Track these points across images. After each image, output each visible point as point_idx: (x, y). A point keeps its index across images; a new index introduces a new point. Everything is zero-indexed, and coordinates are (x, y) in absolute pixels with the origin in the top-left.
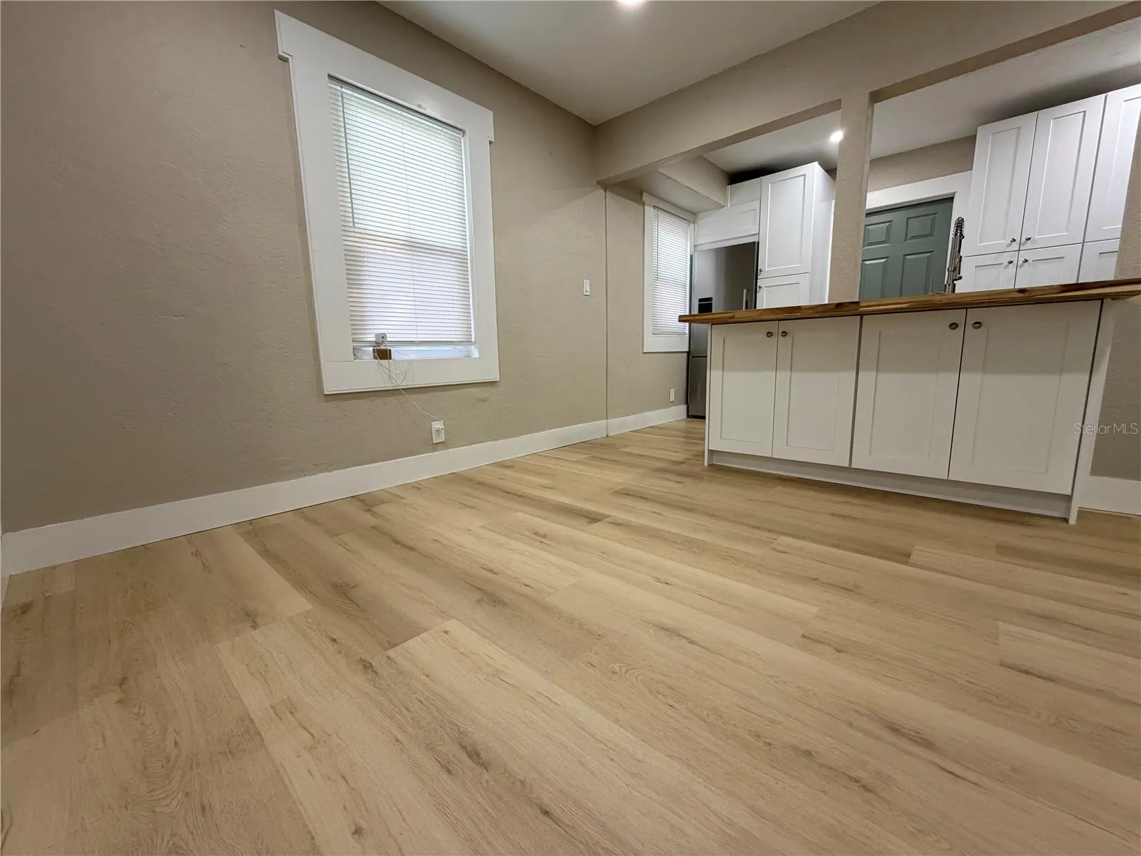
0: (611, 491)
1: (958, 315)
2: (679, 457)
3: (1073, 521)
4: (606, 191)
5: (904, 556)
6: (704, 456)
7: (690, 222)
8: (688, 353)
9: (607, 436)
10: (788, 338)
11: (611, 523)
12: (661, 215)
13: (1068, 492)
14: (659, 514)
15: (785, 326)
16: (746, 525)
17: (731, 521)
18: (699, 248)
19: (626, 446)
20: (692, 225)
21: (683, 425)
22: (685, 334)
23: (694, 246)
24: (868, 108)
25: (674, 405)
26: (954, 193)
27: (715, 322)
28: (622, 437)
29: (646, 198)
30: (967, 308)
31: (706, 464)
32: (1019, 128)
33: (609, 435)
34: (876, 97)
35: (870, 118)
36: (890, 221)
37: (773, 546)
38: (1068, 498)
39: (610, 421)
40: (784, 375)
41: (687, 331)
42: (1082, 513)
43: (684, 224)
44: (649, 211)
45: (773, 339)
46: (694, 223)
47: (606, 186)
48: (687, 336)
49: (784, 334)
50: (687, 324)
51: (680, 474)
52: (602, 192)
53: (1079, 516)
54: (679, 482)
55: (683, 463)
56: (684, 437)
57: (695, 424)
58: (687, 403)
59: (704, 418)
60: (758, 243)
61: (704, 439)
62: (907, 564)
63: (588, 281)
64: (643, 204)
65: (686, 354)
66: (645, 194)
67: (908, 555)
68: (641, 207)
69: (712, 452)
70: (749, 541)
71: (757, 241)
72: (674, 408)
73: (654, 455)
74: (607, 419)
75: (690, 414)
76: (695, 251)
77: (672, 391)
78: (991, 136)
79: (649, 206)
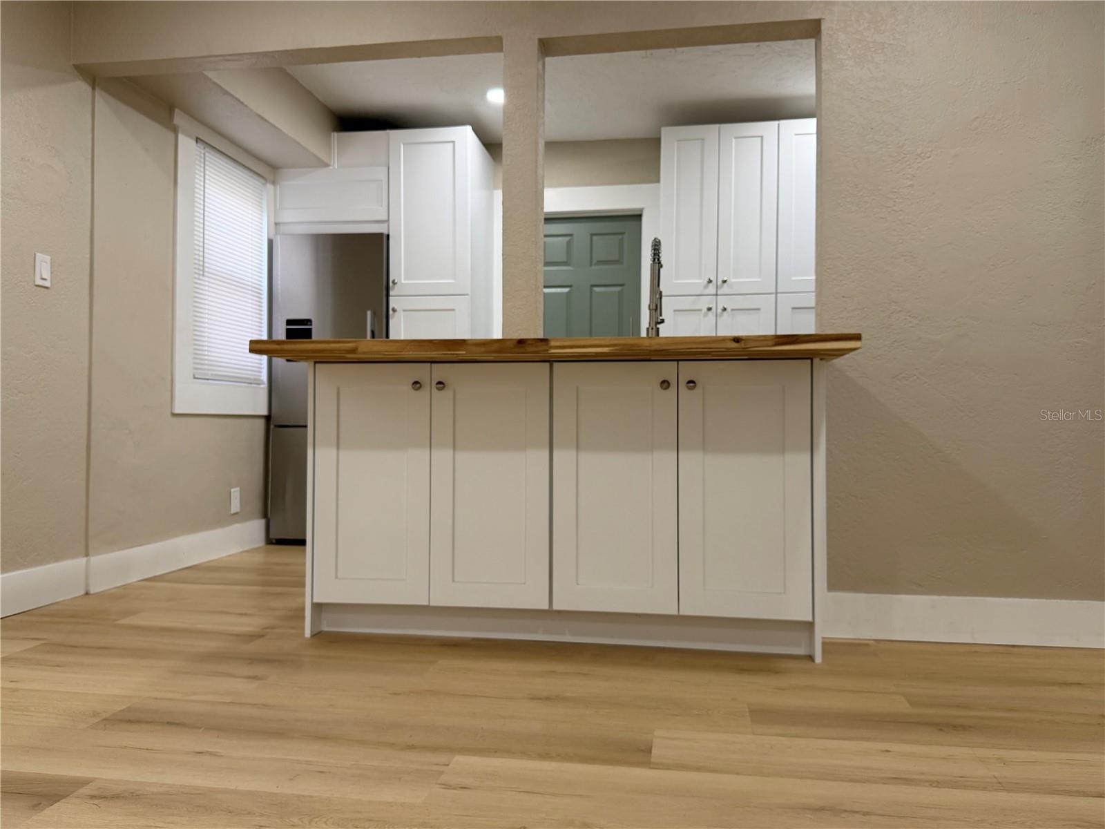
0: (96, 720)
1: (667, 370)
2: (251, 624)
3: (818, 659)
4: (93, 89)
5: (640, 753)
6: (303, 618)
7: (266, 180)
8: (268, 418)
9: (87, 594)
10: (447, 393)
11: (93, 797)
12: (212, 158)
13: (810, 619)
14: (212, 754)
15: (441, 372)
16: (391, 745)
17: (362, 743)
18: (283, 228)
19: (134, 613)
20: (270, 187)
21: (259, 559)
22: (258, 382)
23: (276, 224)
24: (538, 60)
25: (237, 522)
26: (642, 210)
27: (322, 358)
28: (121, 594)
29: (179, 119)
30: (678, 361)
31: (308, 633)
32: (703, 140)
33: (92, 592)
34: (547, 47)
35: (541, 76)
36: (571, 235)
37: (443, 779)
38: (809, 626)
39: (95, 559)
40: (443, 456)
41: (264, 376)
42: (828, 646)
43: (254, 182)
44: (186, 144)
45: (423, 394)
46: (274, 183)
47: (95, 77)
48: (265, 386)
49: (441, 385)
50: (265, 358)
51: (252, 660)
52: (83, 87)
53: (824, 651)
54: (255, 678)
55: (261, 636)
56: (264, 584)
57: (286, 556)
58: (265, 515)
59: (302, 542)
60: (388, 236)
61: (303, 585)
62: (648, 764)
63: (48, 258)
64: (175, 130)
65: (262, 422)
66: (176, 110)
67: (648, 750)
68: (171, 135)
69: (318, 608)
70: (400, 779)
71: (385, 232)
72: (236, 528)
73: (200, 626)
74: (87, 555)
75: (272, 536)
76: (276, 233)
77: (235, 492)
78: (676, 143)
79: (190, 136)
